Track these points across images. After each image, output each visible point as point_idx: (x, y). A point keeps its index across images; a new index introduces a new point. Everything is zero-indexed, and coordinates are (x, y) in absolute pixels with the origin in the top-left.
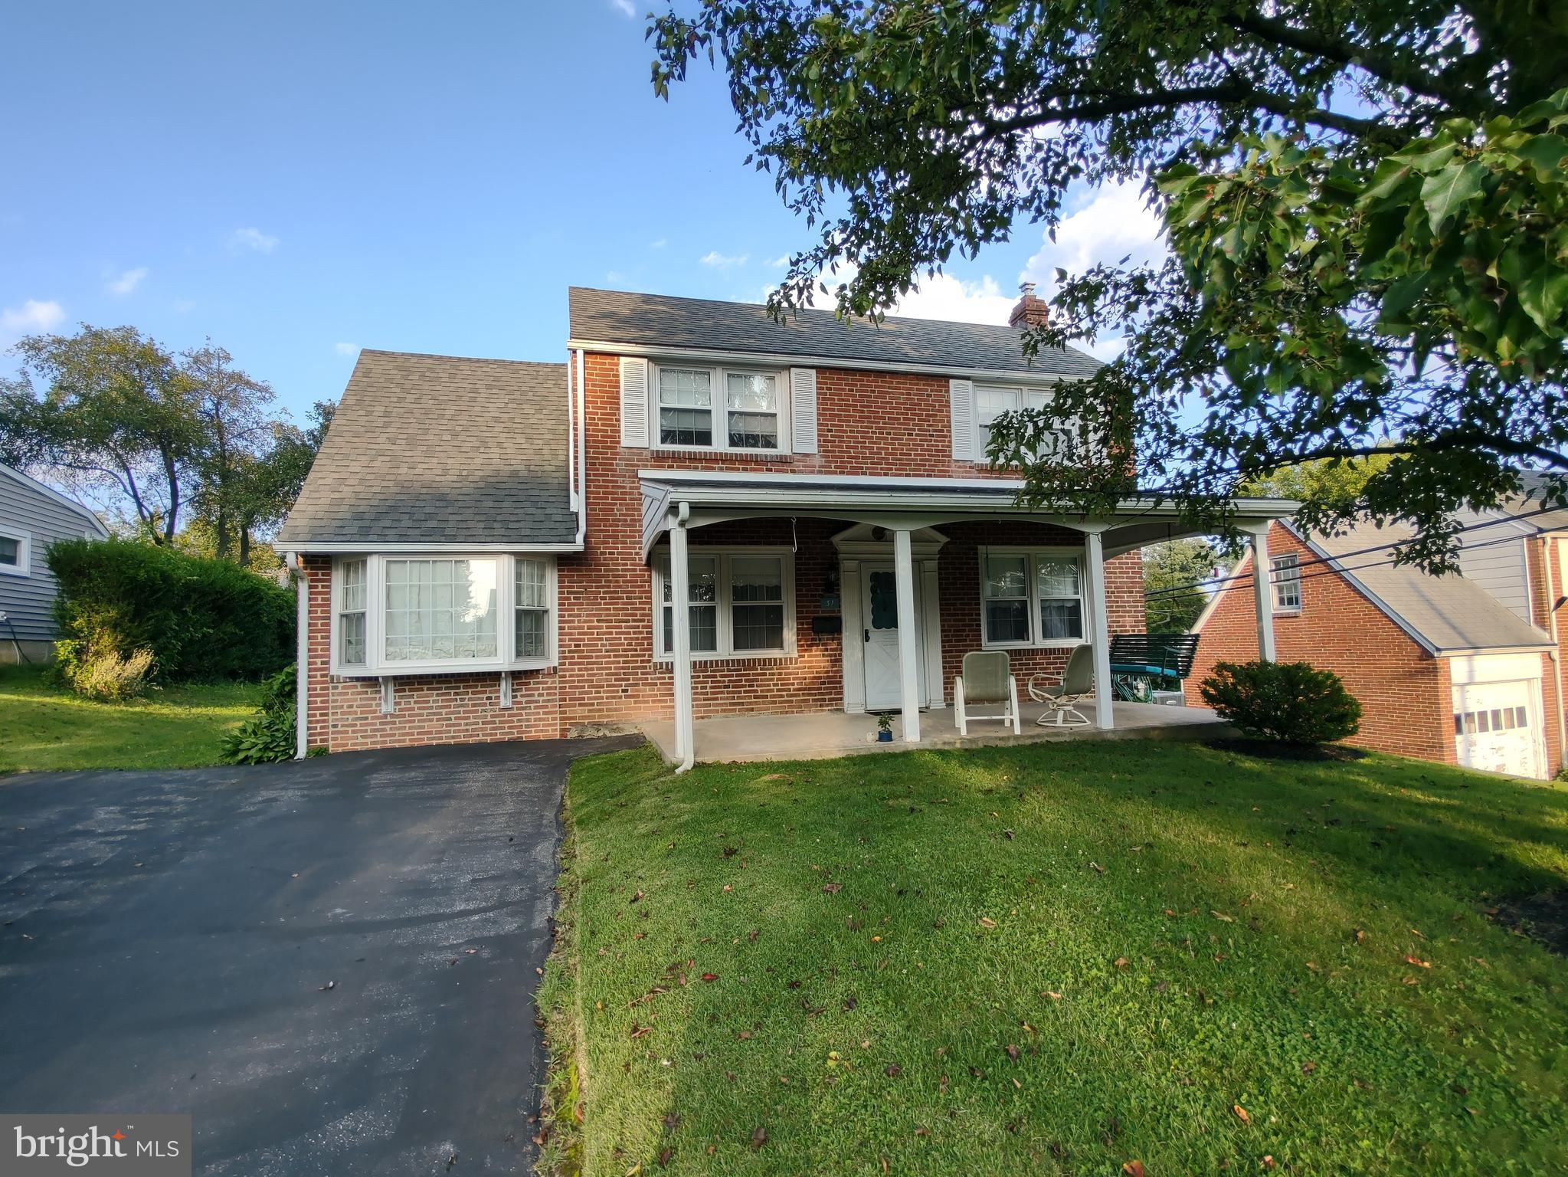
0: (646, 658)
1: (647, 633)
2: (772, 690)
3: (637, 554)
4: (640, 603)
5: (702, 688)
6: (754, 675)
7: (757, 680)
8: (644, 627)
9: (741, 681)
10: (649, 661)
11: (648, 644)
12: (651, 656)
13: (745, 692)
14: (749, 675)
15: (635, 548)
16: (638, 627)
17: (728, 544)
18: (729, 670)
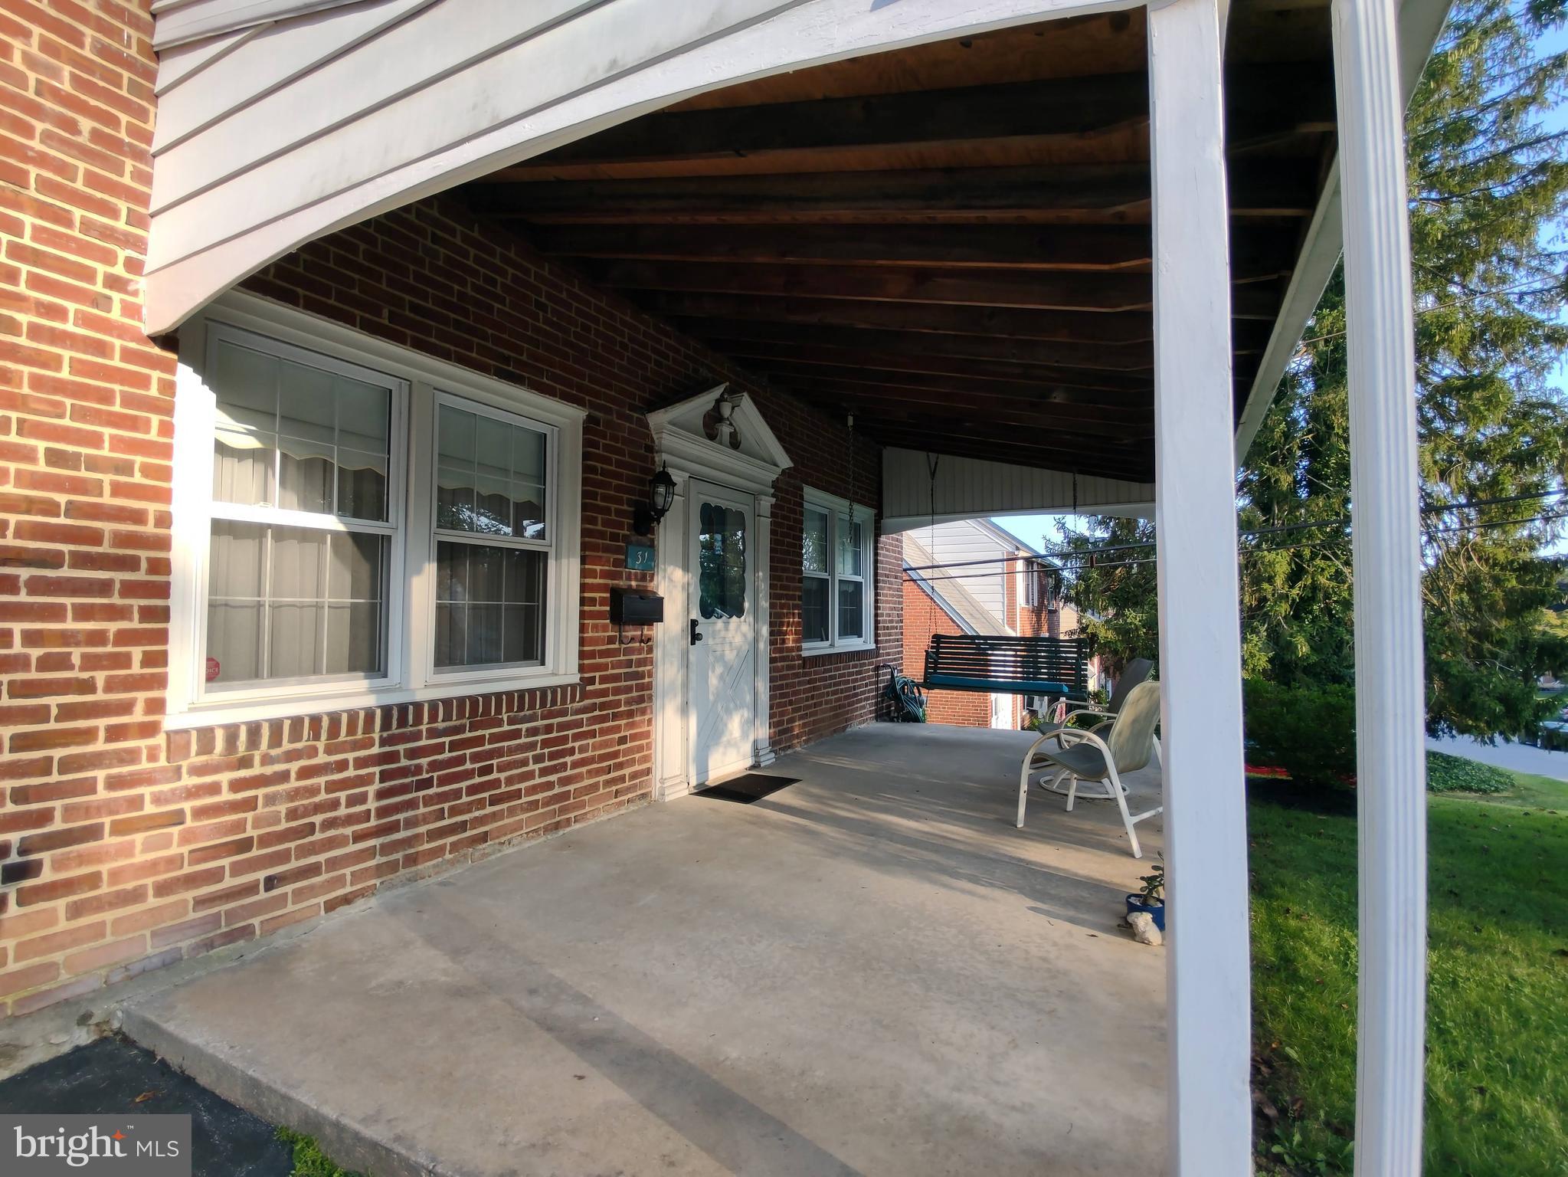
0: (138, 716)
1: (147, 614)
2: (530, 775)
3: (113, 282)
4: (117, 490)
5: (352, 801)
6: (495, 738)
7: (499, 753)
8: (129, 589)
9: (461, 760)
10: (149, 730)
11: (149, 660)
12: (157, 706)
13: (472, 790)
14: (480, 741)
15: (108, 258)
16: (105, 588)
17: (446, 355)
18: (433, 733)
